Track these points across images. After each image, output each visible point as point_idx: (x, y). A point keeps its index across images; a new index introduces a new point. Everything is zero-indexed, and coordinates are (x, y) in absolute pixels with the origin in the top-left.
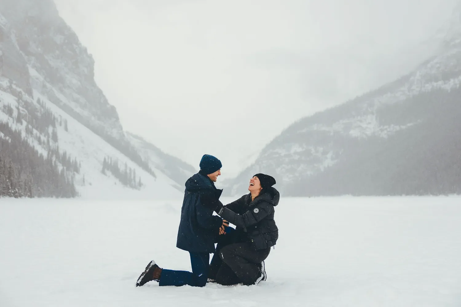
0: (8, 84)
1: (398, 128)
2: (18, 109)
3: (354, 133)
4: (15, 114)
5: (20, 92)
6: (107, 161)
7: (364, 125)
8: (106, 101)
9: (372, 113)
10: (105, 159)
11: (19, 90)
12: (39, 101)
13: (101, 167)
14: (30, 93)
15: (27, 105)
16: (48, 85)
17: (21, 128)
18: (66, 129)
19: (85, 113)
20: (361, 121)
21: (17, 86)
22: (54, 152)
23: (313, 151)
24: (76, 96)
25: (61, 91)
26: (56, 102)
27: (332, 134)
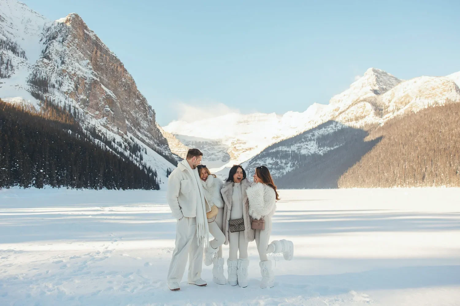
0: (117, 130)
1: (329, 149)
2: (124, 143)
3: (303, 152)
4: (123, 146)
5: (123, 134)
6: (169, 170)
7: (309, 147)
8: (162, 136)
9: (314, 140)
10: (168, 169)
11: (122, 133)
12: (131, 138)
13: (166, 174)
14: (126, 134)
15: (126, 141)
16: (133, 128)
17: (127, 153)
18: (146, 153)
19: (151, 142)
20: (307, 145)
21: (121, 130)
22: (144, 167)
23: (279, 162)
24: (146, 133)
25: (139, 130)
26: (138, 137)
27: (290, 152)
